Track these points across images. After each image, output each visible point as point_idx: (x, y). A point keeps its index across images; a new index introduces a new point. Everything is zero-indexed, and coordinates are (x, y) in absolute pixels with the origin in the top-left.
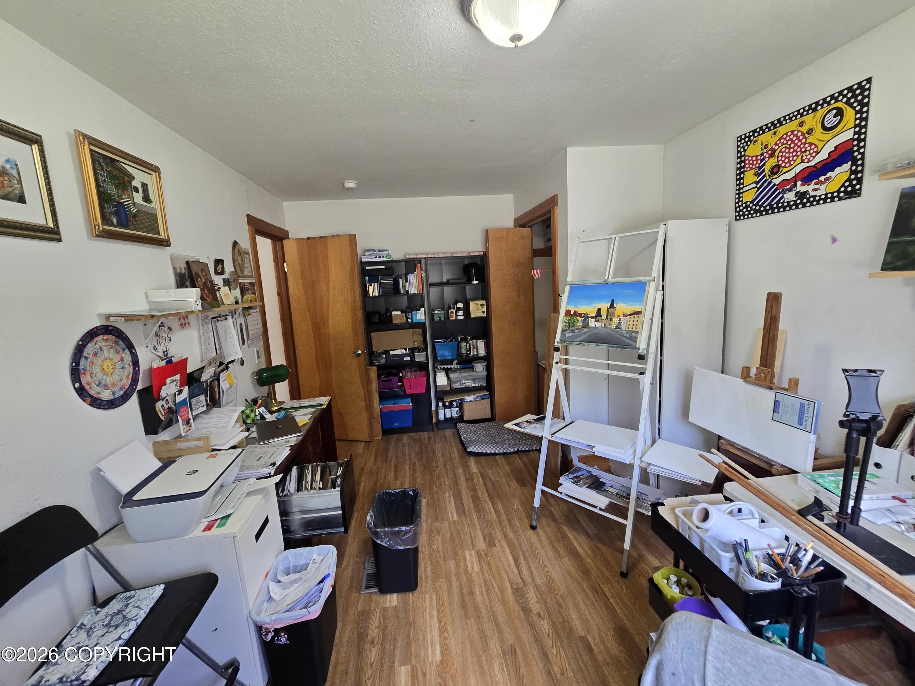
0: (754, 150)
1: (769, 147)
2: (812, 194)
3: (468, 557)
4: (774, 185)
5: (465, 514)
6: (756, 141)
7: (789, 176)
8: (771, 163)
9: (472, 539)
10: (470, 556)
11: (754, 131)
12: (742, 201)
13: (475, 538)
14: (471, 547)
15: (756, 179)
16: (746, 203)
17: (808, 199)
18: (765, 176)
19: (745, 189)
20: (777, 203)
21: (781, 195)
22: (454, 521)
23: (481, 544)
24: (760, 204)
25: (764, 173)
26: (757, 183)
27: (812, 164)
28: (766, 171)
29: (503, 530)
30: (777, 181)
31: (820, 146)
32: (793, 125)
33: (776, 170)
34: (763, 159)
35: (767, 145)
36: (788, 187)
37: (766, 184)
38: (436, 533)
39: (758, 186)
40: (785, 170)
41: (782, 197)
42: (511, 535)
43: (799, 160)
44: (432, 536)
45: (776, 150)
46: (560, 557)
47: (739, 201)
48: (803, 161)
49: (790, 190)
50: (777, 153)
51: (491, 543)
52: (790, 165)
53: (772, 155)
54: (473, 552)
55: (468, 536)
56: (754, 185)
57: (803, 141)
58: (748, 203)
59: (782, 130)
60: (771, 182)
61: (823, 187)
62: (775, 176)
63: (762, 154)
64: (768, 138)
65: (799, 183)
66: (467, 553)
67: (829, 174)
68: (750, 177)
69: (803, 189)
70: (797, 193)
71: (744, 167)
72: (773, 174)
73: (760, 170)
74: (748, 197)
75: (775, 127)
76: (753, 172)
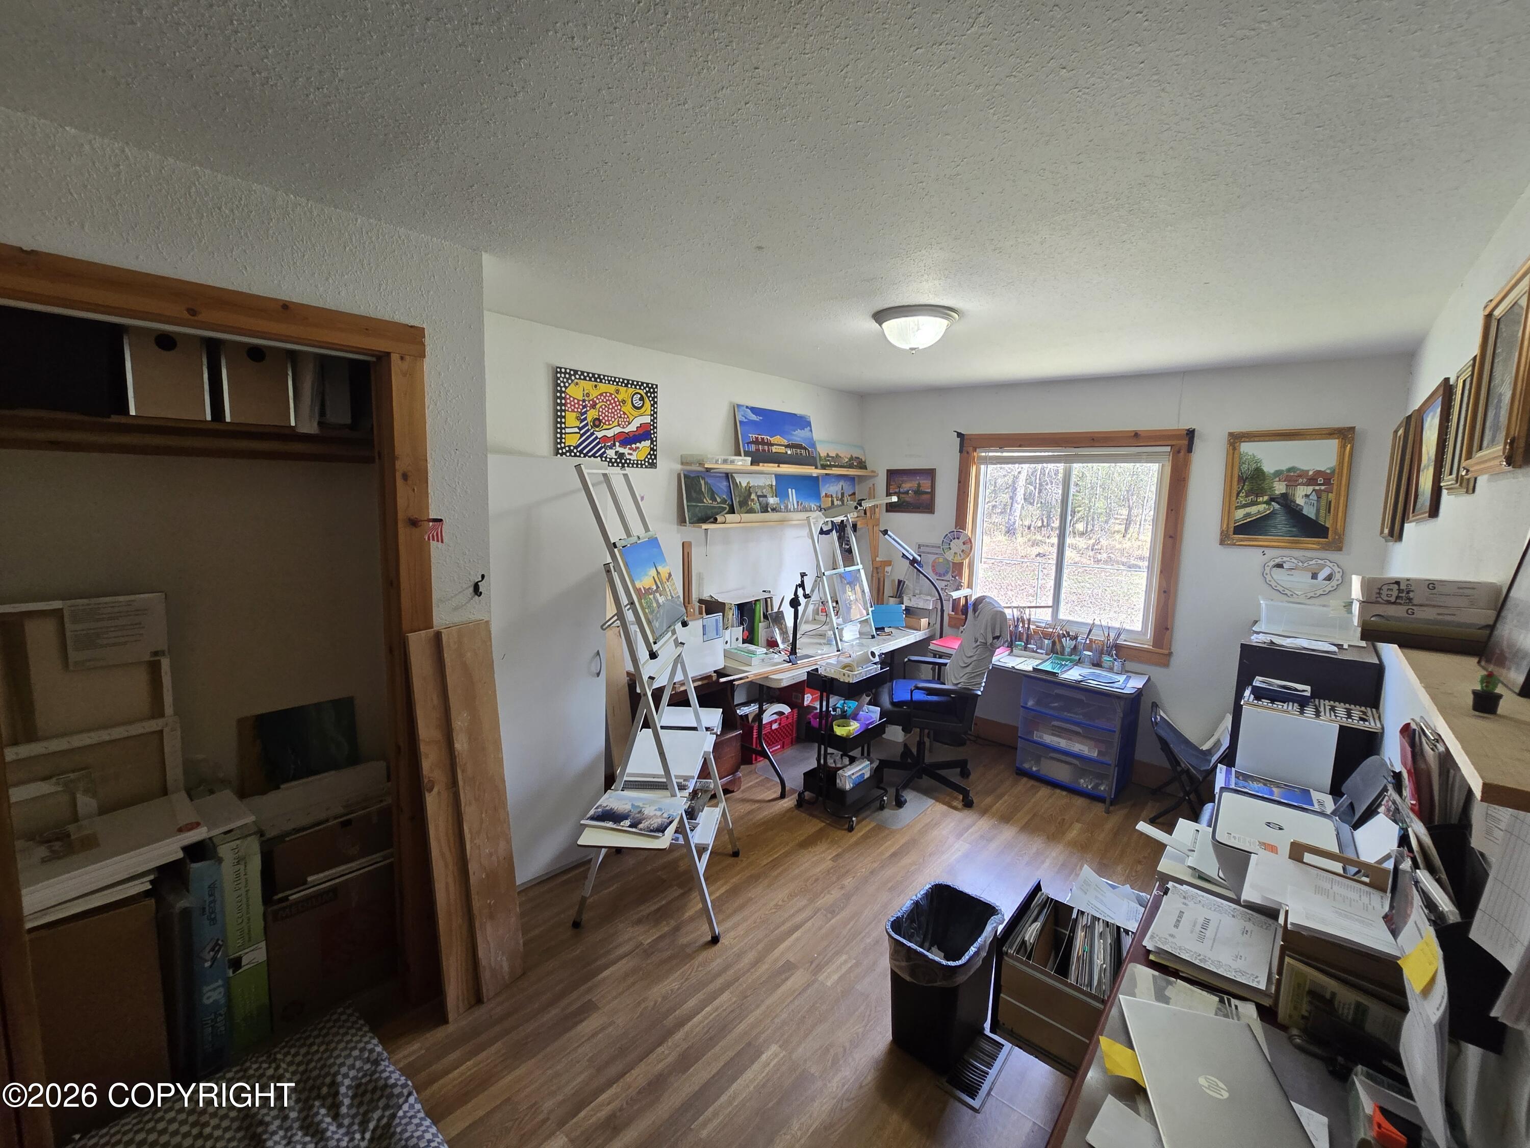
0: (575, 391)
1: (591, 398)
2: (628, 457)
3: (835, 977)
4: (596, 438)
5: (749, 1044)
6: (577, 384)
7: (610, 433)
8: (591, 414)
9: (799, 994)
10: (830, 977)
11: (576, 372)
12: (564, 443)
13: (794, 991)
14: (816, 985)
15: (578, 424)
16: (569, 446)
17: (626, 460)
18: (587, 425)
19: (568, 430)
20: (600, 456)
21: (603, 450)
22: (780, 1047)
23: (797, 979)
24: (584, 452)
25: (586, 422)
26: (580, 429)
27: (626, 430)
28: (589, 419)
29: (748, 970)
30: (599, 435)
31: (631, 418)
32: (612, 388)
33: (597, 423)
34: (585, 406)
35: (588, 395)
36: (609, 444)
37: (589, 433)
38: (831, 1050)
39: (581, 432)
40: (605, 427)
41: (604, 452)
42: (750, 956)
43: (616, 423)
44: (845, 1050)
45: (597, 404)
46: (751, 899)
47: (561, 442)
48: (619, 425)
49: (611, 447)
50: (598, 406)
51: (789, 968)
52: (609, 424)
53: (594, 406)
54: (821, 978)
55: (796, 1003)
56: (577, 430)
57: (619, 407)
58: (572, 448)
59: (603, 387)
60: (592, 434)
61: (635, 453)
62: (597, 429)
63: (584, 401)
64: (589, 387)
65: (617, 444)
66: (829, 984)
67: (638, 445)
68: (571, 419)
69: (621, 450)
70: (616, 452)
71: (565, 405)
72: (595, 426)
73: (582, 416)
74: (572, 440)
75: (596, 381)
76: (574, 415)
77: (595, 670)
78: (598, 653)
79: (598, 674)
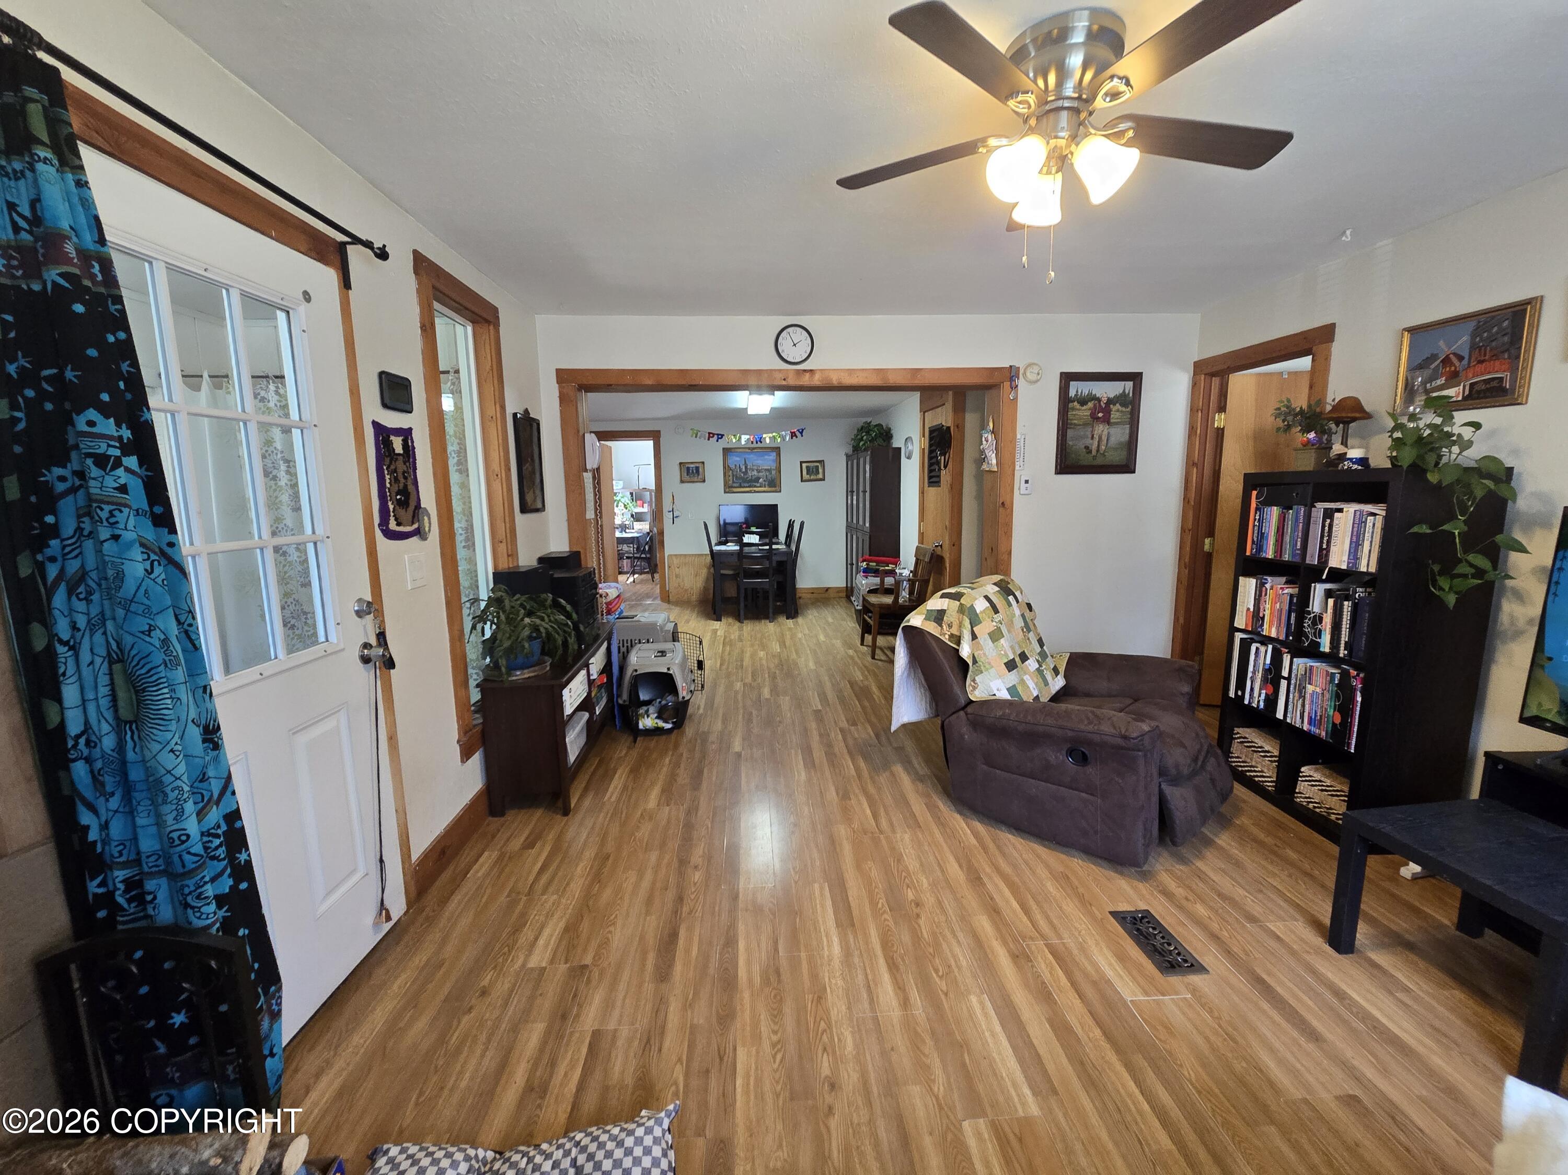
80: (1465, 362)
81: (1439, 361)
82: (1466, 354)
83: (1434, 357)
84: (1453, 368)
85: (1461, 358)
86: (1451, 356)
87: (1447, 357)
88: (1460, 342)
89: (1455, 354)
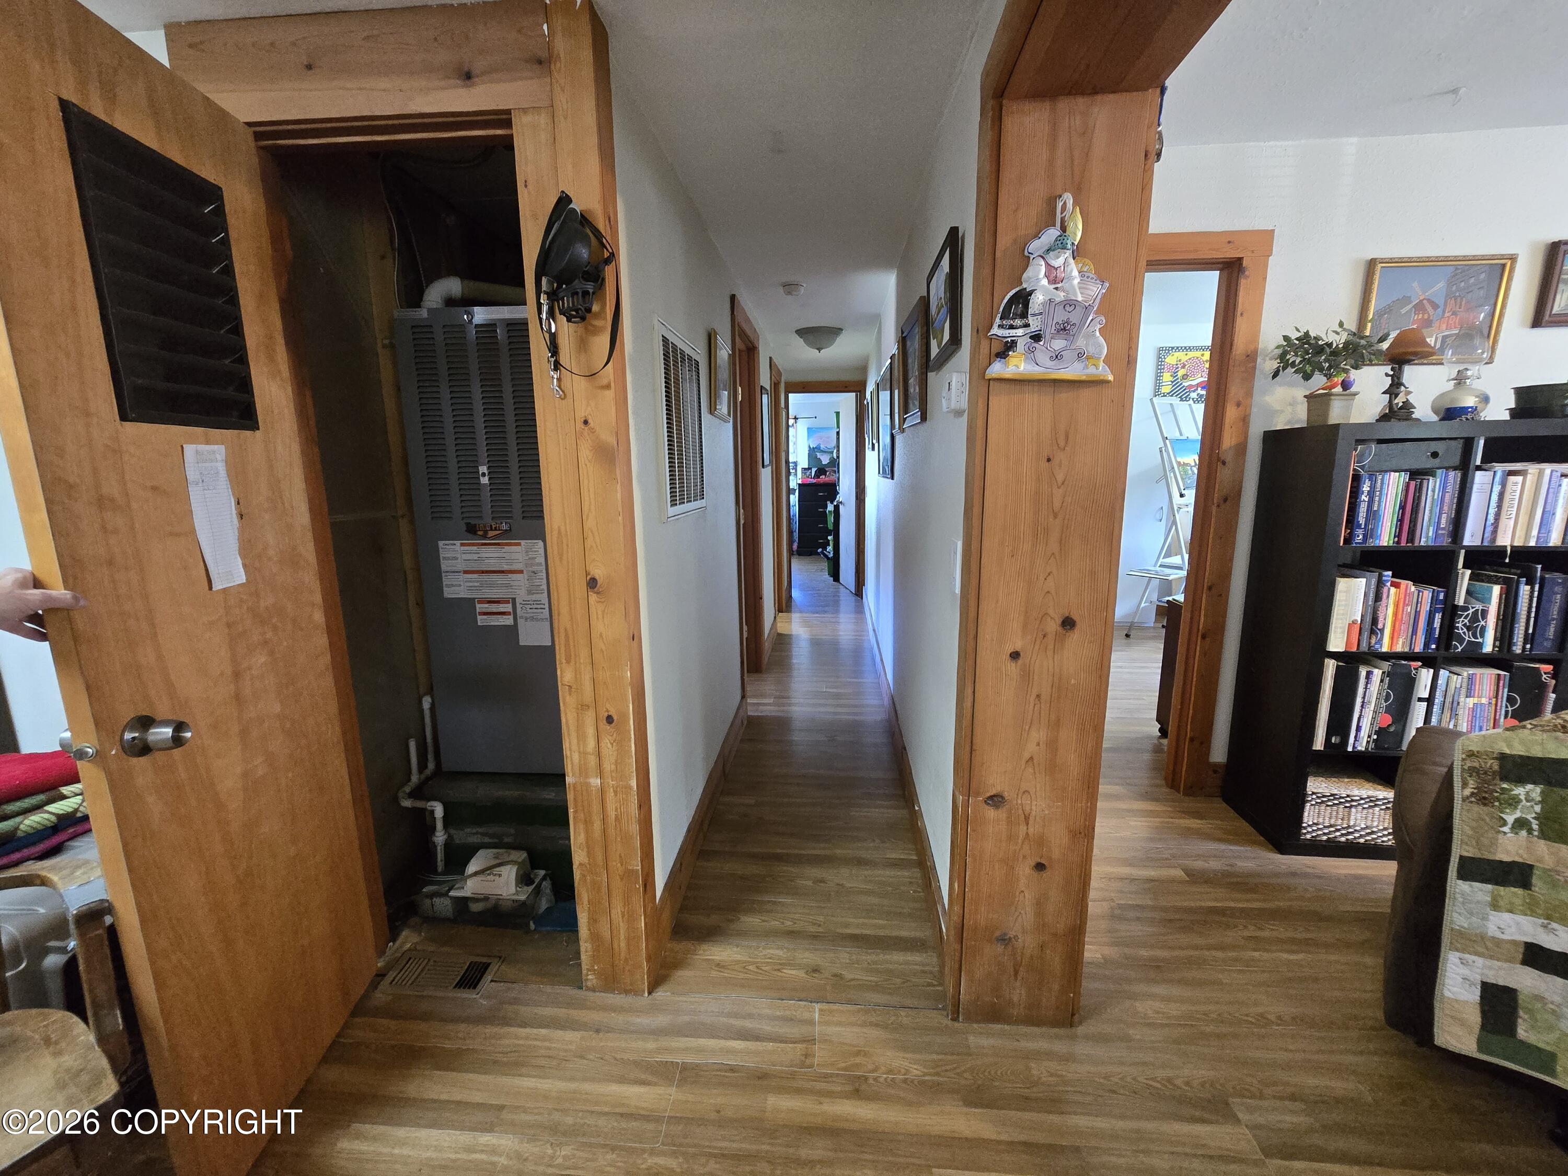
0: (1171, 360)
1: (1182, 362)
6: (1173, 355)
7: (1194, 383)
8: (1181, 372)
11: (1173, 348)
15: (1171, 379)
18: (1177, 379)
19: (1164, 384)
20: (1186, 397)
24: (1173, 395)
26: (1172, 382)
28: (1179, 376)
30: (1186, 384)
33: (1185, 377)
34: (1178, 368)
35: (1180, 360)
37: (1178, 384)
40: (1191, 379)
41: (1189, 395)
43: (1200, 375)
45: (1186, 365)
49: (1194, 391)
52: (1194, 377)
53: (1183, 367)
56: (1170, 383)
59: (1191, 354)
60: (1181, 384)
62: (1185, 381)
63: (1176, 364)
64: (1181, 355)
65: (1199, 389)
68: (1167, 377)
69: (1202, 393)
70: (1198, 394)
71: (1163, 369)
72: (1183, 378)
73: (1174, 375)
74: (1166, 389)
75: (1187, 350)
76: (1169, 374)
77: (1159, 518)
78: (1162, 508)
79: (1161, 520)
80: (1440, 310)
81: (1410, 306)
82: (1440, 302)
83: (1406, 300)
84: (1426, 316)
85: (1435, 306)
86: (1425, 302)
87: (1421, 301)
88: (1435, 289)
89: (1429, 300)
